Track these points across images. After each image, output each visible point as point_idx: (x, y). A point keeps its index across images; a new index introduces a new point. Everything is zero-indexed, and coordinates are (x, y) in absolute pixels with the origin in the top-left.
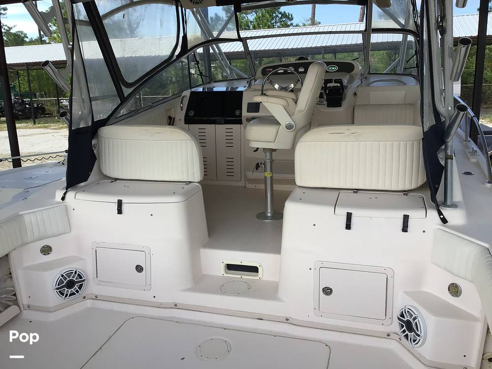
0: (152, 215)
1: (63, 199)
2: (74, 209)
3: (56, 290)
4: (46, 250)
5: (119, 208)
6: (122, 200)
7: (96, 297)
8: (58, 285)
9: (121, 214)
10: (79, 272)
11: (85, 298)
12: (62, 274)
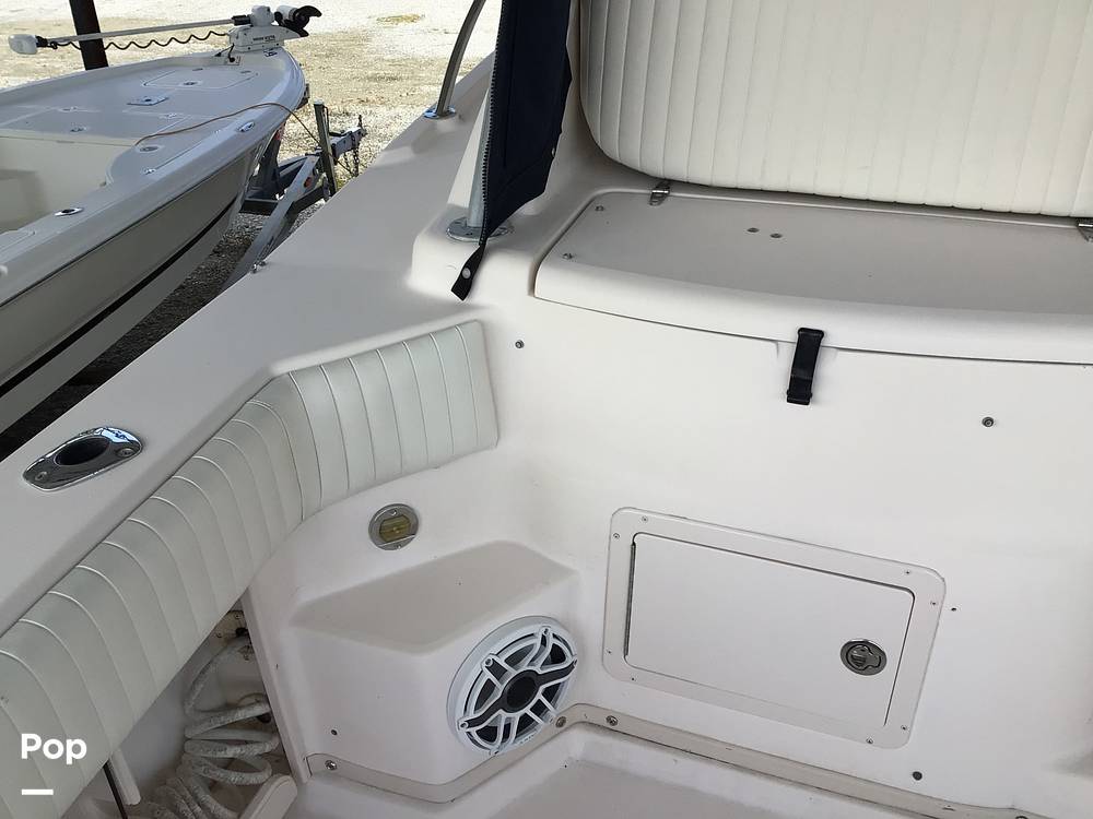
0: (988, 422)
1: (463, 287)
2: (520, 344)
3: (465, 730)
4: (395, 527)
5: (803, 375)
6: (820, 334)
7: (611, 721)
8: (477, 708)
9: (807, 404)
10: (554, 636)
11: (566, 726)
12: (491, 657)
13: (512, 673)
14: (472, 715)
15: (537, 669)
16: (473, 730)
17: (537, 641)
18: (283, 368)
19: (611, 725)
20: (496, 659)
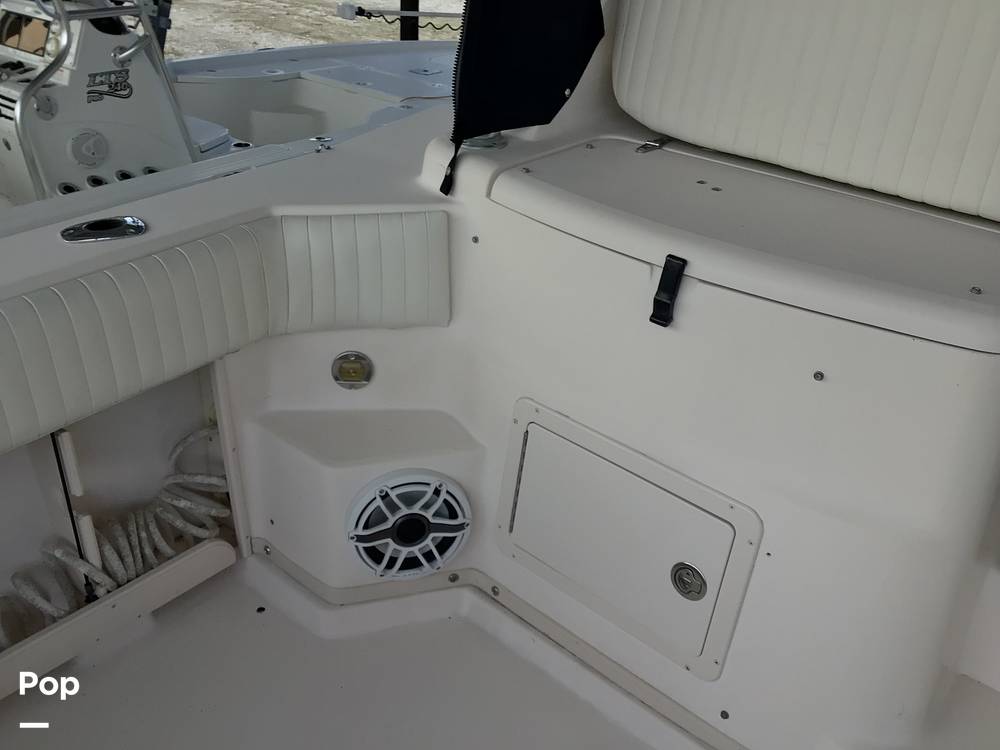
0: (819, 376)
2: (476, 240)
4: (354, 370)
5: (664, 298)
6: (685, 262)
7: (495, 590)
8: (366, 527)
9: (665, 326)
10: (448, 492)
11: (456, 583)
12: (386, 489)
13: (404, 511)
14: (361, 532)
15: (429, 515)
16: (361, 545)
17: (430, 491)
18: (279, 211)
19: (493, 594)
20: (389, 492)
